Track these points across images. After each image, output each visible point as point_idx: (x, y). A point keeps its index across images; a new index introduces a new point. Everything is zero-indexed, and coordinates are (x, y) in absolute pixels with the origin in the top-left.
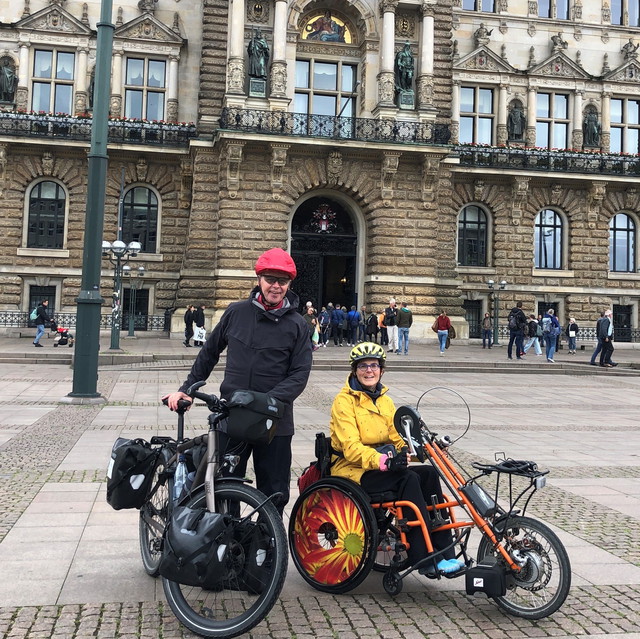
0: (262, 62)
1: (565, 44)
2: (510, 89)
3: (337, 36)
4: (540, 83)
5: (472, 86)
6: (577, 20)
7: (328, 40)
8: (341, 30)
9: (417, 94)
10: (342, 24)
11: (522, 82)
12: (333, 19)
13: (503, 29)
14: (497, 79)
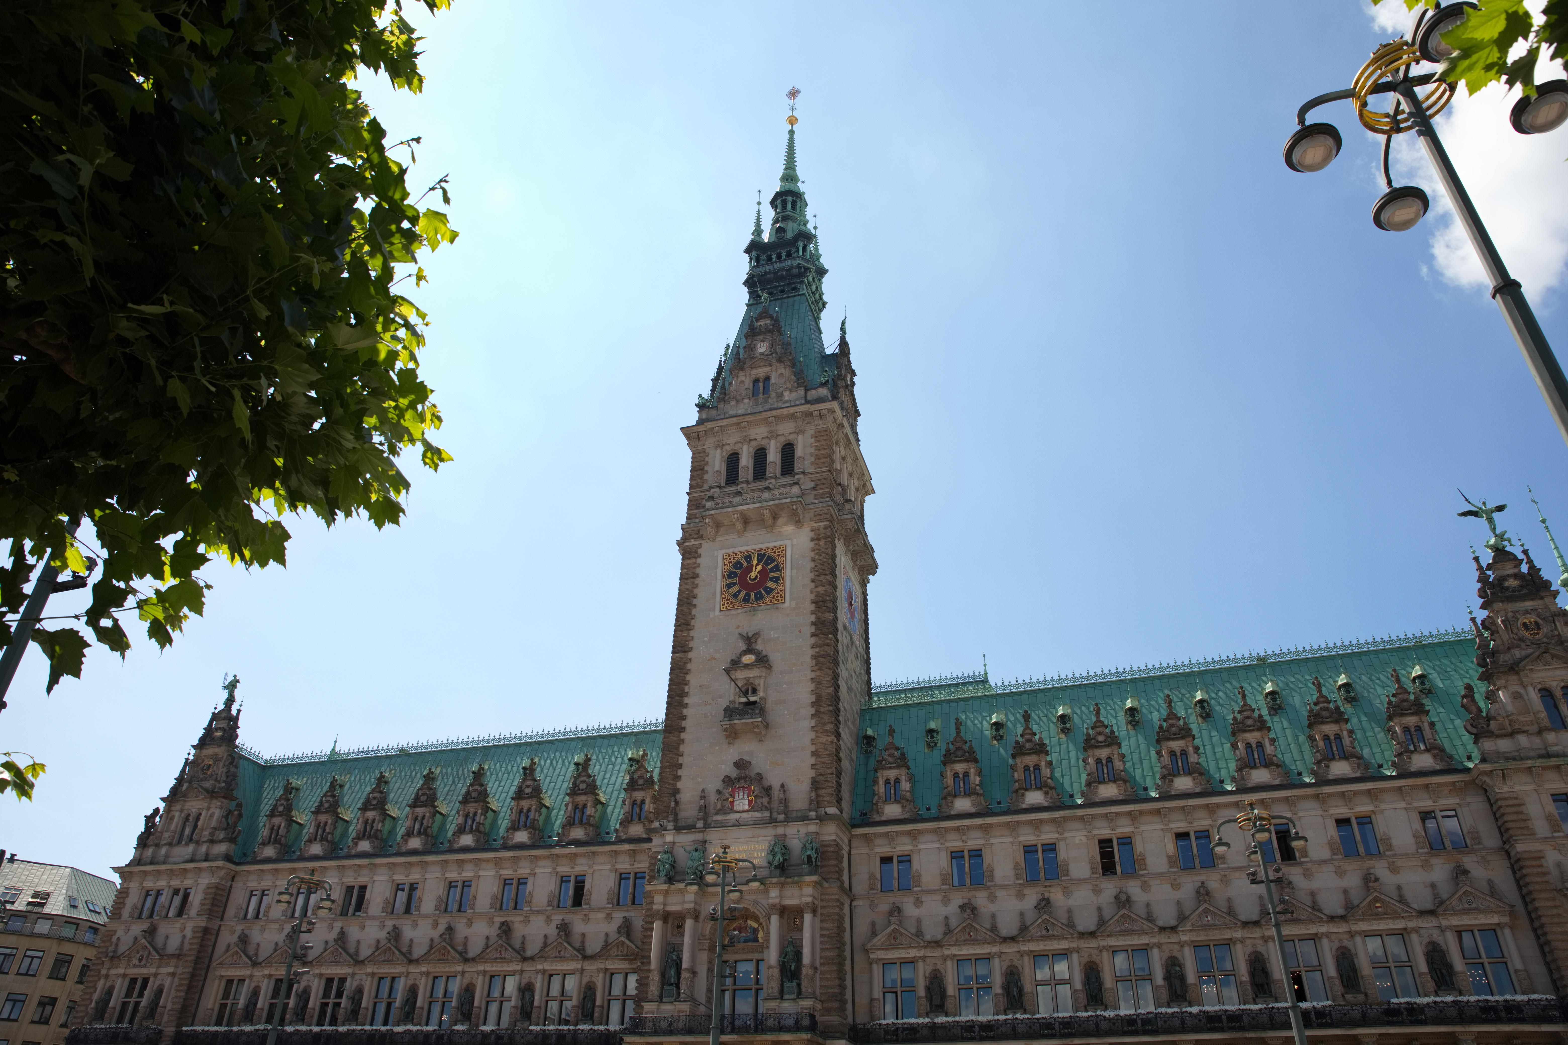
0: (673, 972)
1: (974, 909)
2: (928, 961)
3: (752, 937)
4: (955, 951)
5: (890, 963)
6: (988, 884)
7: (745, 942)
8: (755, 931)
9: (799, 985)
10: (755, 925)
11: (938, 952)
12: (749, 922)
13: (918, 903)
14: (913, 953)
